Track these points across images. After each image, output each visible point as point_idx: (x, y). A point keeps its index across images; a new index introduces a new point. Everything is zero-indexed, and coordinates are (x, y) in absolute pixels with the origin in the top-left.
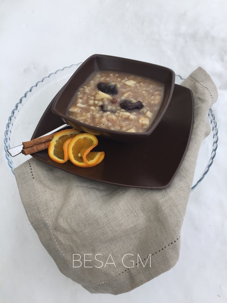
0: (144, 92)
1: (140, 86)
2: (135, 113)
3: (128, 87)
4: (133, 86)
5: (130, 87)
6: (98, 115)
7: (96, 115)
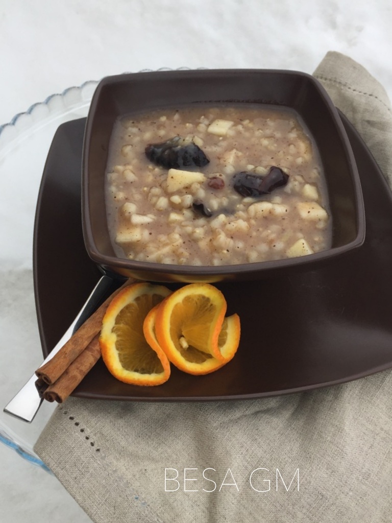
0: (265, 142)
1: (247, 129)
2: (277, 199)
3: (221, 138)
4: (231, 133)
5: (225, 137)
6: (199, 232)
7: (193, 232)
